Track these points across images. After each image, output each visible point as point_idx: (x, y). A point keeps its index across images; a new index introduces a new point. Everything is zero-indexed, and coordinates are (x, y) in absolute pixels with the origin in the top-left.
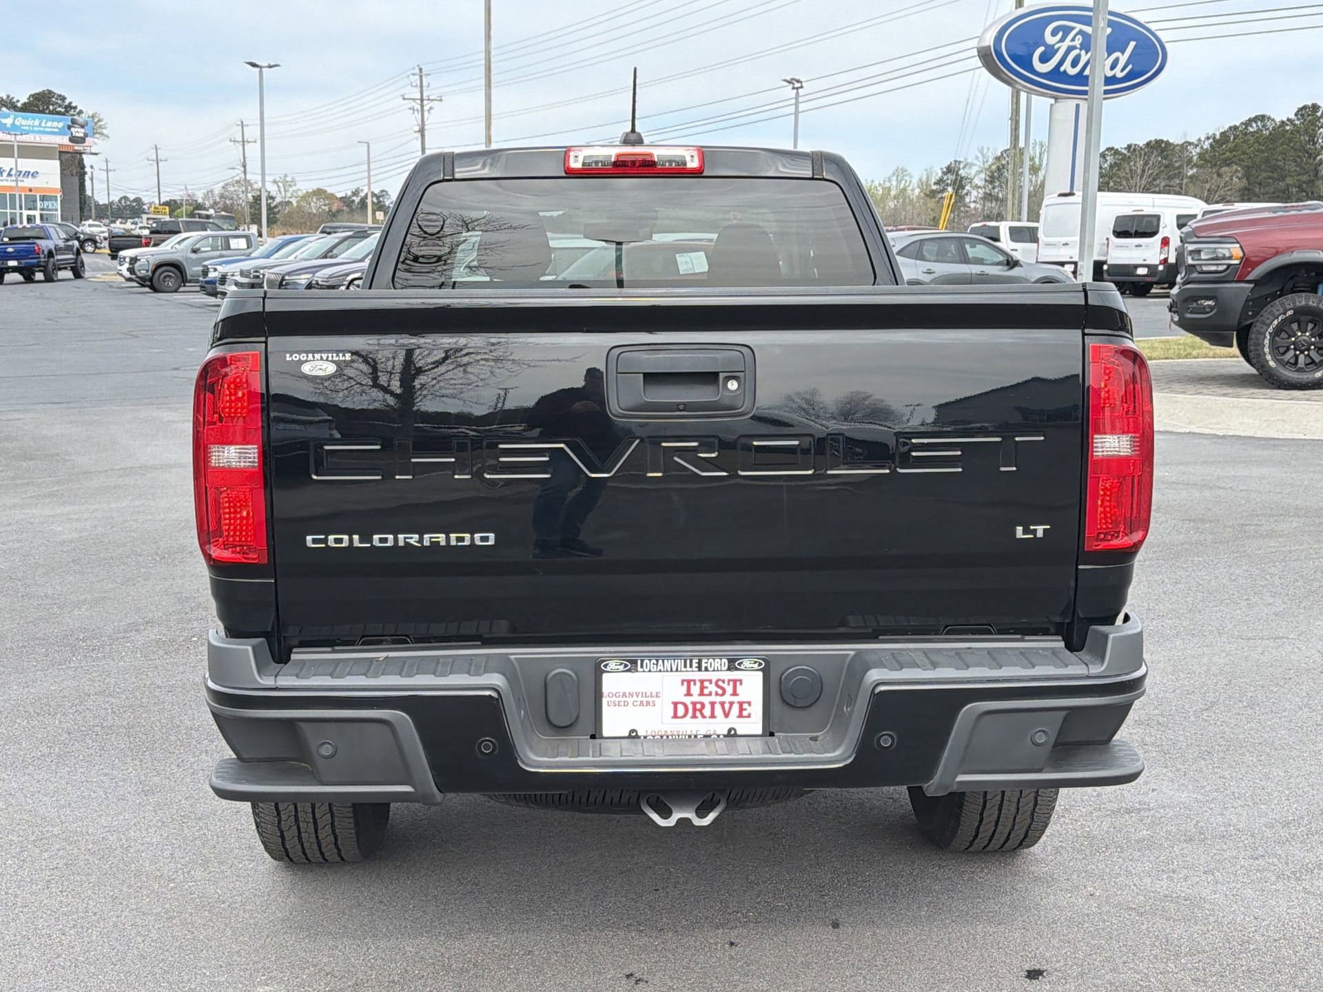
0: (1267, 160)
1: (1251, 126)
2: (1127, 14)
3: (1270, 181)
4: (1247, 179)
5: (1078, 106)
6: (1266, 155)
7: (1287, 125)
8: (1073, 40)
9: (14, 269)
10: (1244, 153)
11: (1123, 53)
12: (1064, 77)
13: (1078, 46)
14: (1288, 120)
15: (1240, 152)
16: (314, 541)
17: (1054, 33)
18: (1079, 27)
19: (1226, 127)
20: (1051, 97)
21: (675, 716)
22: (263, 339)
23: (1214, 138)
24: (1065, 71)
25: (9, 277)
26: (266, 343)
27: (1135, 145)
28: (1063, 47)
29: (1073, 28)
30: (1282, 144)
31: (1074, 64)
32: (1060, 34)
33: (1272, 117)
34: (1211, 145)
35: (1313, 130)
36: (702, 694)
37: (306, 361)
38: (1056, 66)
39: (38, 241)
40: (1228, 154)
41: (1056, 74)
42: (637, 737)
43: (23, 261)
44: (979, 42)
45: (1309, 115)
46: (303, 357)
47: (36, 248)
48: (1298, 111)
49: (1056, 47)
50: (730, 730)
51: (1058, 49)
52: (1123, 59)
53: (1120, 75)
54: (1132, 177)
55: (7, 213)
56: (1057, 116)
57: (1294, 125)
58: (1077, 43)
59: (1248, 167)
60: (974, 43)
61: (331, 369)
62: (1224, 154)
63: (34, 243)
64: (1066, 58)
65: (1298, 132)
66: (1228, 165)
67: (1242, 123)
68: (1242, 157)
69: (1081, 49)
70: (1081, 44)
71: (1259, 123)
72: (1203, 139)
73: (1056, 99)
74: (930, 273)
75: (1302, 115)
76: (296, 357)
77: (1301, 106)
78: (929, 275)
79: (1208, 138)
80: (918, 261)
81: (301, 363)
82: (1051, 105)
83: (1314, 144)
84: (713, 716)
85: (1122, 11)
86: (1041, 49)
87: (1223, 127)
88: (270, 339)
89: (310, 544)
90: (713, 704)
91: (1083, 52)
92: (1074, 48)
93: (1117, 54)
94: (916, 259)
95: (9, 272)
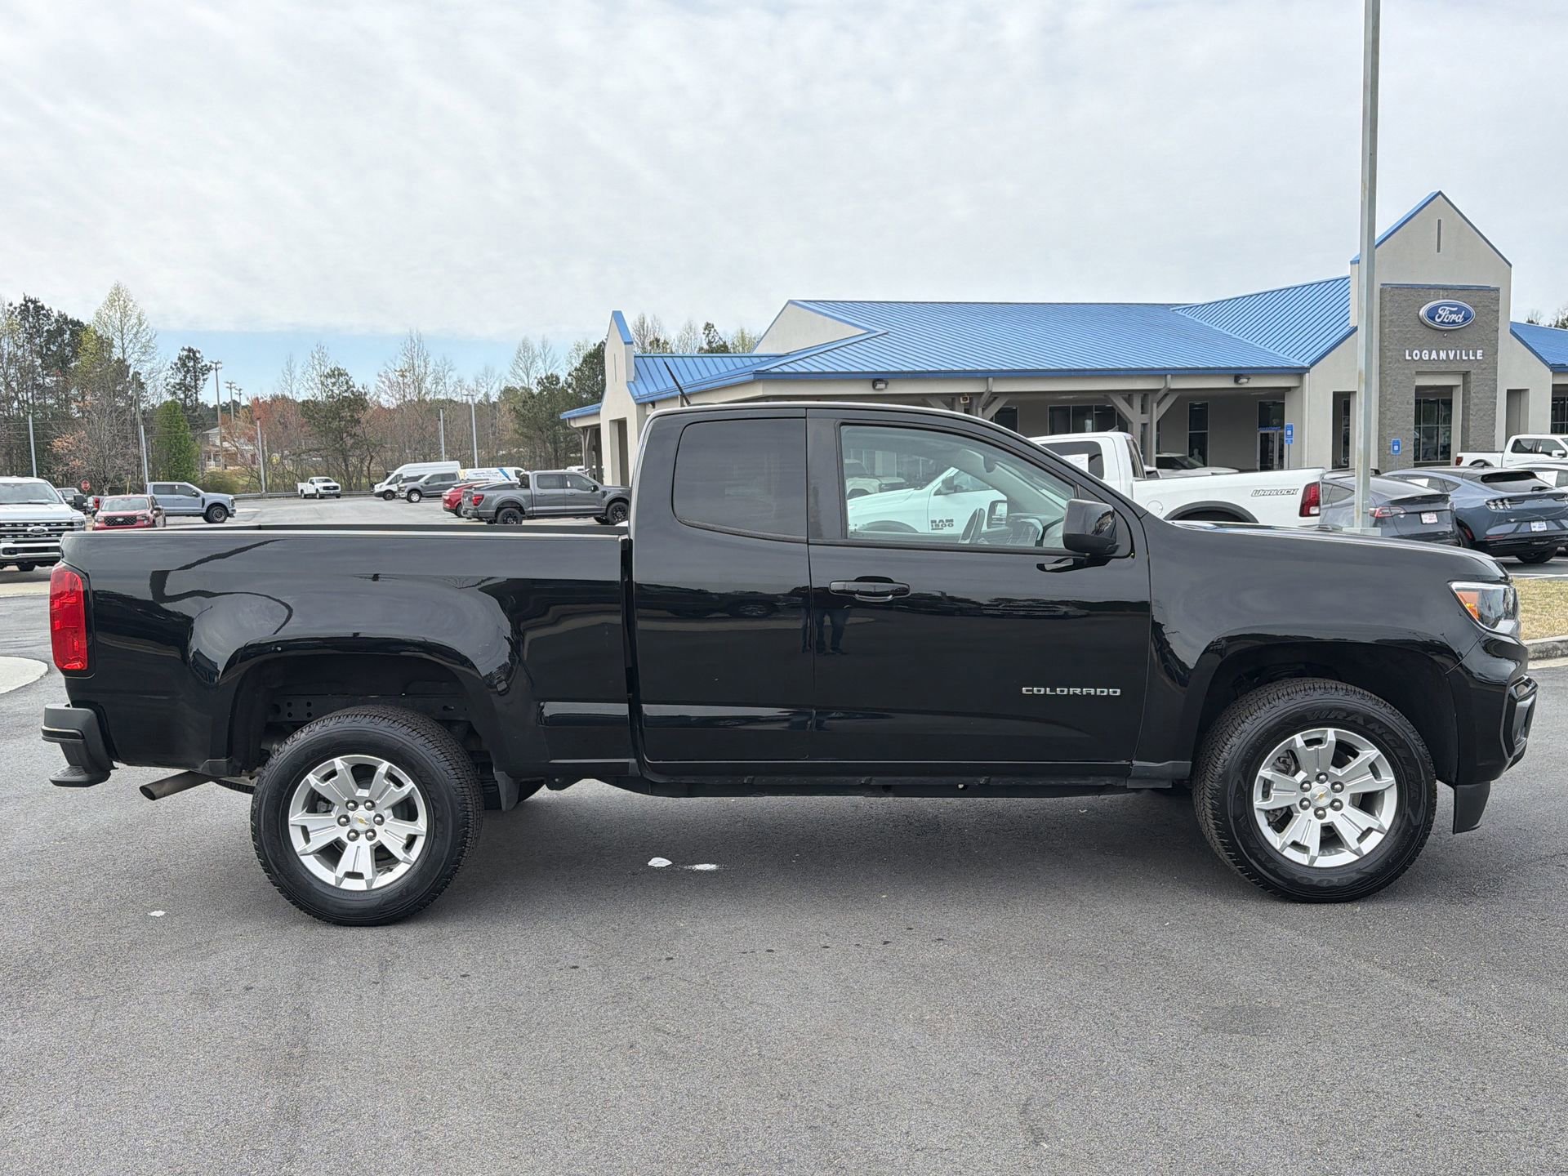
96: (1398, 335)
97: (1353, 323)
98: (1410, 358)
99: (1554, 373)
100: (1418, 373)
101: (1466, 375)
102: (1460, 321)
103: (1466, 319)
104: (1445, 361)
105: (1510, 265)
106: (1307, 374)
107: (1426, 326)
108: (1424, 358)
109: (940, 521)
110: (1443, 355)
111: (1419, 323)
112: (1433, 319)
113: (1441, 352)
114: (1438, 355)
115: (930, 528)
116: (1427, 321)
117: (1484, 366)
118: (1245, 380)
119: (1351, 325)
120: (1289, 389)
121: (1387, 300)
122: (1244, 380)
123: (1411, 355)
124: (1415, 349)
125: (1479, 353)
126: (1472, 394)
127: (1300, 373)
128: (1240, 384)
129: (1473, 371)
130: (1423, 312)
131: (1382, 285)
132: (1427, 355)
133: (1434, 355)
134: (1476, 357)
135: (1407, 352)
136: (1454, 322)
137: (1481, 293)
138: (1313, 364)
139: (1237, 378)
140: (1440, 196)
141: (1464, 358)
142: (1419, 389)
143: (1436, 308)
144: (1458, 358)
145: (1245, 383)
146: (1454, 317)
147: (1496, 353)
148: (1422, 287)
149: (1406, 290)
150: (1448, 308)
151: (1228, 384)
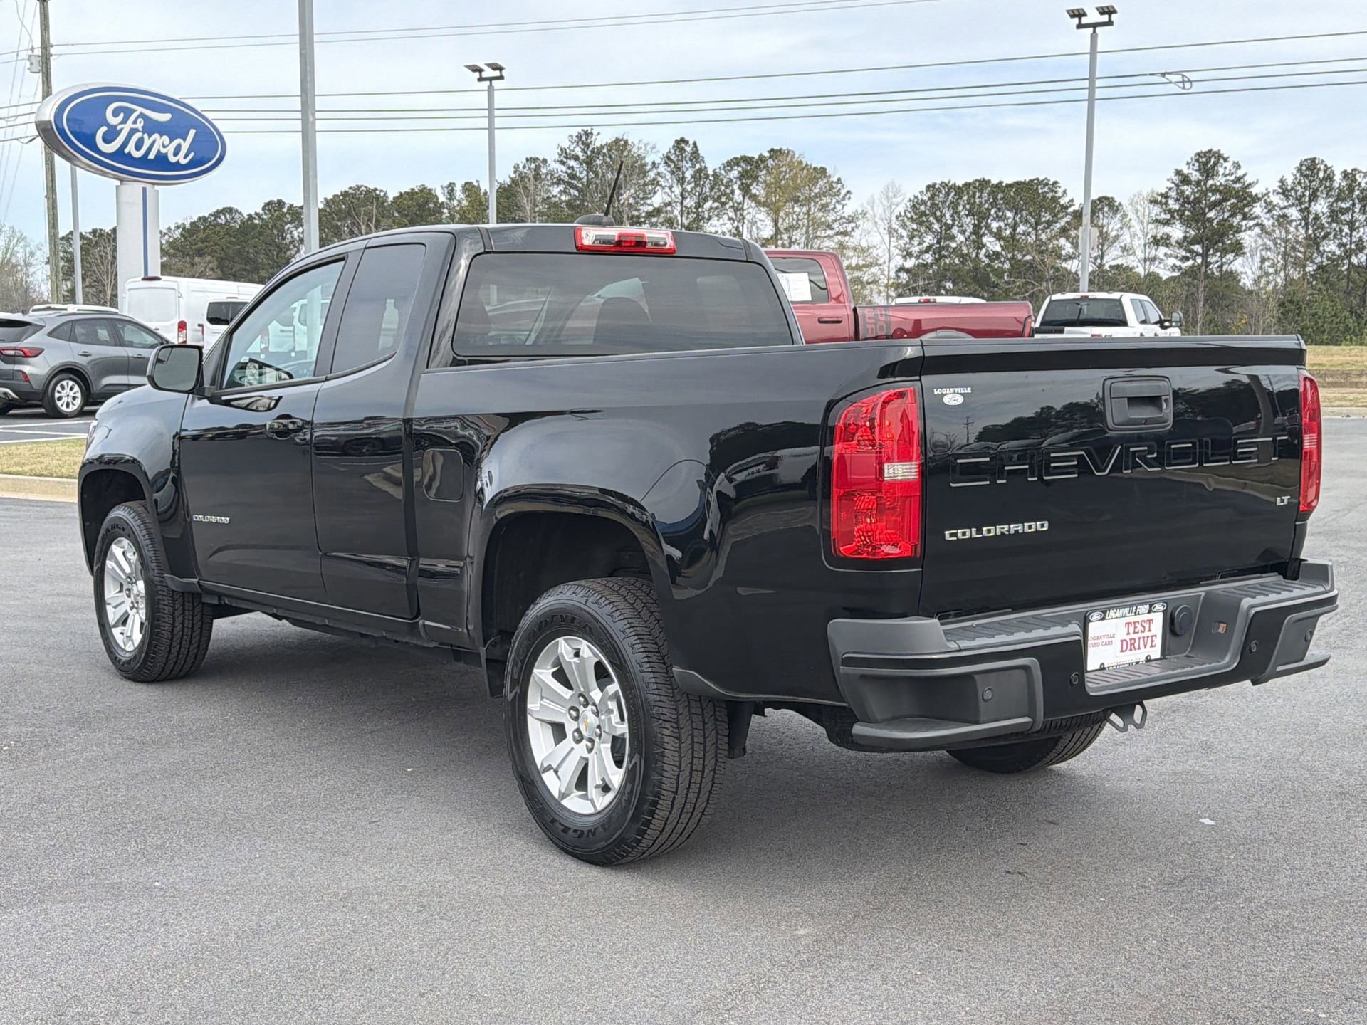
0: (239, 253)
1: (220, 218)
2: (182, 100)
3: (244, 273)
4: (221, 270)
5: (144, 190)
6: (238, 247)
7: (255, 219)
8: (135, 122)
10: (216, 244)
11: (184, 140)
12: (128, 159)
13: (141, 129)
14: (256, 214)
15: (212, 243)
16: (951, 535)
17: (115, 114)
18: (139, 110)
19: (195, 219)
20: (116, 178)
21: (1122, 651)
22: (917, 378)
23: (184, 229)
24: (129, 153)
26: (920, 380)
27: (101, 230)
28: (126, 128)
29: (134, 111)
30: (253, 237)
31: (138, 146)
32: (122, 115)
33: (240, 210)
34: (181, 234)
35: (281, 225)
36: (1135, 633)
37: (946, 394)
38: (119, 148)
40: (200, 244)
41: (120, 155)
42: (1104, 669)
44: (36, 117)
45: (275, 211)
46: (944, 391)
48: (265, 206)
49: (119, 128)
50: (1146, 658)
51: (121, 130)
52: (185, 146)
53: (184, 162)
54: (102, 263)
56: (124, 198)
57: (263, 219)
58: (139, 125)
59: (222, 259)
60: (33, 118)
61: (960, 400)
62: (196, 244)
64: (130, 139)
65: (267, 226)
66: (201, 255)
67: (211, 215)
68: (214, 248)
69: (143, 133)
70: (143, 127)
71: (228, 216)
72: (173, 227)
73: (121, 180)
74: (87, 356)
75: (270, 210)
76: (939, 391)
77: (267, 201)
78: (85, 358)
79: (178, 227)
80: (72, 344)
81: (943, 395)
82: (117, 187)
83: (284, 239)
84: (1139, 648)
85: (176, 97)
86: (104, 129)
87: (191, 218)
88: (922, 377)
89: (948, 537)
90: (1139, 638)
91: (146, 136)
92: (136, 130)
93: (178, 141)
94: (69, 340)
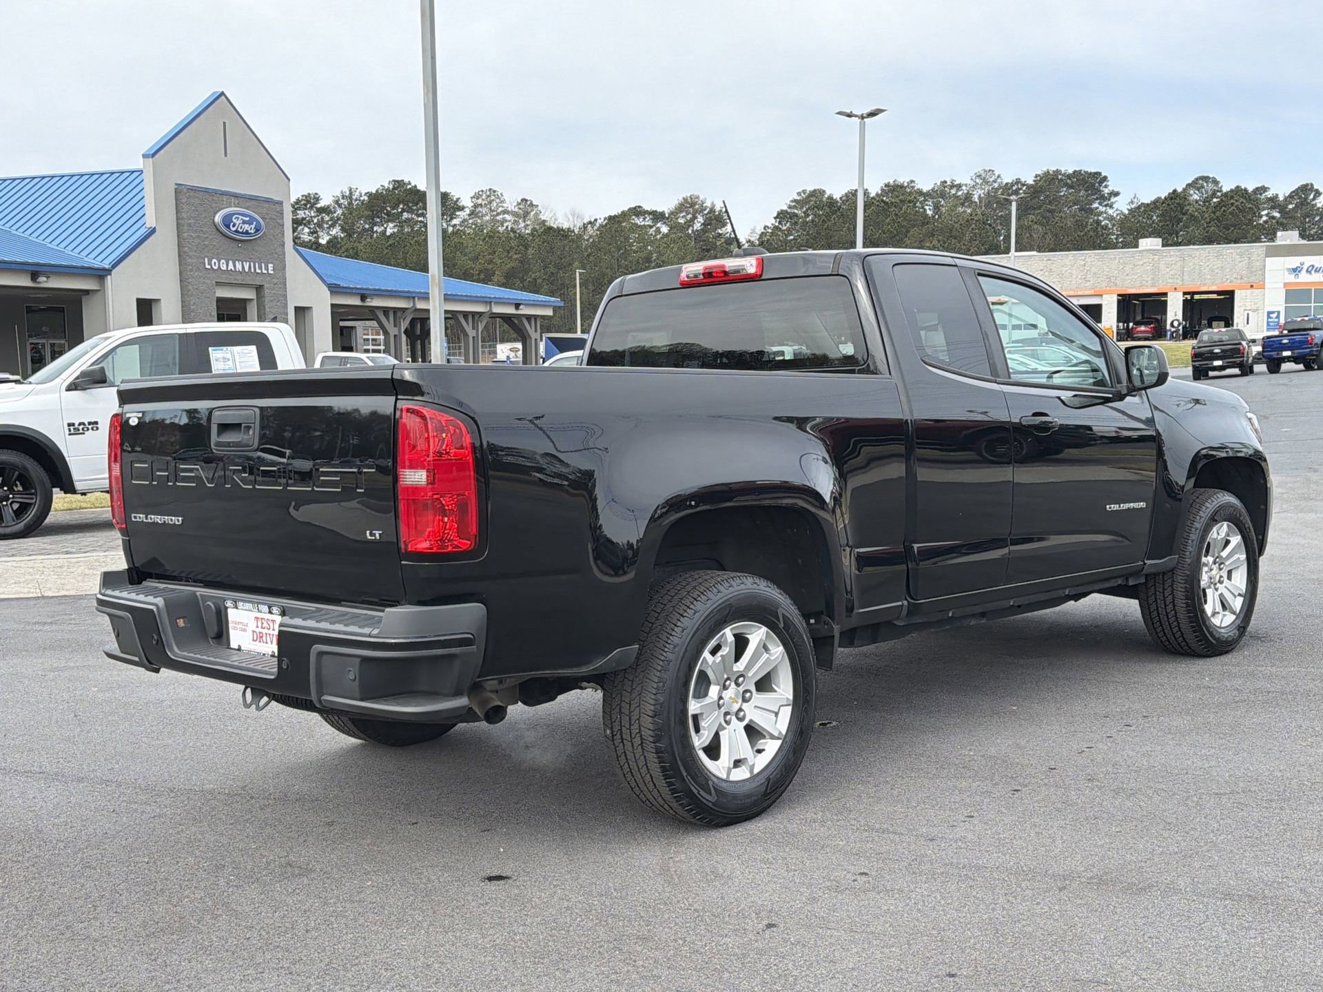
9: (1288, 359)
21: (253, 640)
25: (1285, 366)
36: (262, 628)
39: (1312, 333)
42: (242, 650)
43: (1296, 351)
47: (1309, 339)
50: (268, 652)
55: (1311, 303)
63: (1308, 334)
84: (267, 643)
90: (266, 634)
95: (1285, 362)
96: (197, 241)
97: (150, 221)
98: (209, 267)
99: (332, 293)
100: (218, 284)
101: (259, 289)
102: (252, 231)
103: (257, 230)
104: (241, 272)
105: (289, 180)
106: (109, 277)
107: (221, 233)
108: (223, 269)
109: (80, 424)
110: (239, 266)
111: (215, 230)
112: (228, 226)
113: (237, 262)
114: (235, 266)
115: (67, 432)
116: (224, 229)
117: (275, 281)
118: (45, 279)
119: (148, 225)
120: (87, 292)
121: (183, 201)
122: (42, 279)
123: (210, 264)
124: (213, 258)
125: (270, 266)
126: (267, 310)
127: (101, 274)
128: (39, 283)
129: (266, 286)
130: (218, 218)
131: (176, 184)
132: (225, 265)
133: (231, 267)
134: (268, 270)
135: (206, 260)
136: (247, 233)
137: (266, 205)
138: (114, 266)
139: (34, 276)
140: (223, 97)
141: (258, 271)
142: (219, 300)
143: (231, 215)
144: (253, 270)
145: (44, 283)
146: (246, 227)
147: (284, 268)
148: (215, 192)
149: (201, 193)
150: (241, 217)
151: (24, 281)
